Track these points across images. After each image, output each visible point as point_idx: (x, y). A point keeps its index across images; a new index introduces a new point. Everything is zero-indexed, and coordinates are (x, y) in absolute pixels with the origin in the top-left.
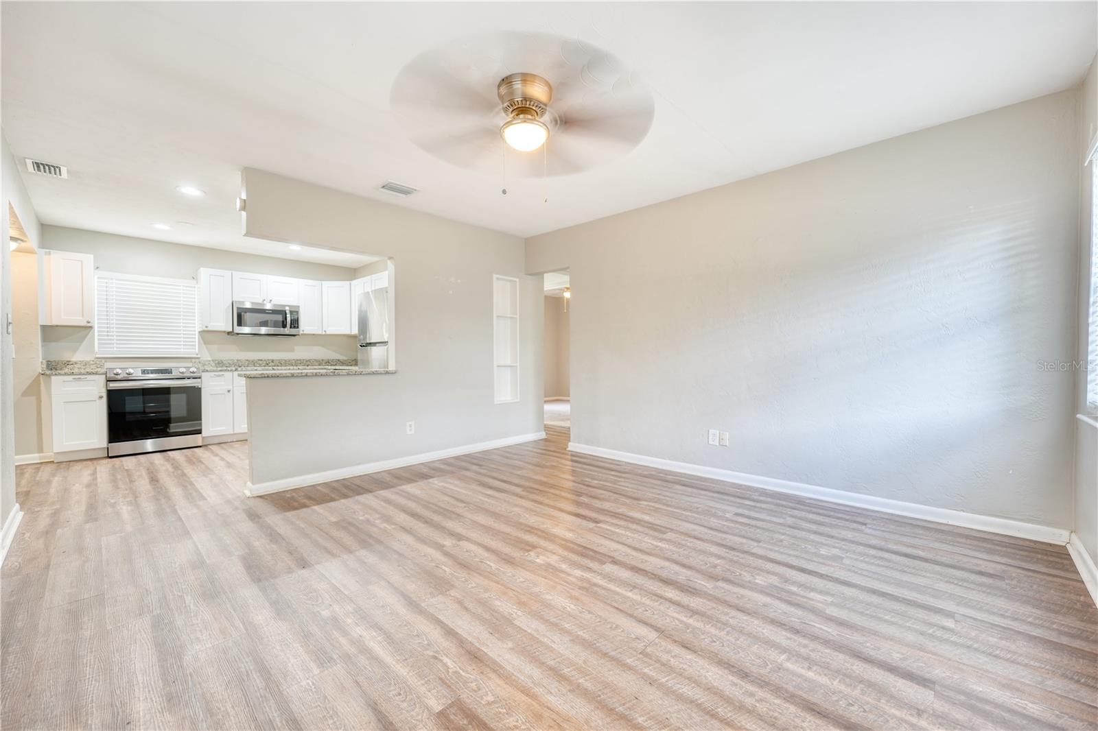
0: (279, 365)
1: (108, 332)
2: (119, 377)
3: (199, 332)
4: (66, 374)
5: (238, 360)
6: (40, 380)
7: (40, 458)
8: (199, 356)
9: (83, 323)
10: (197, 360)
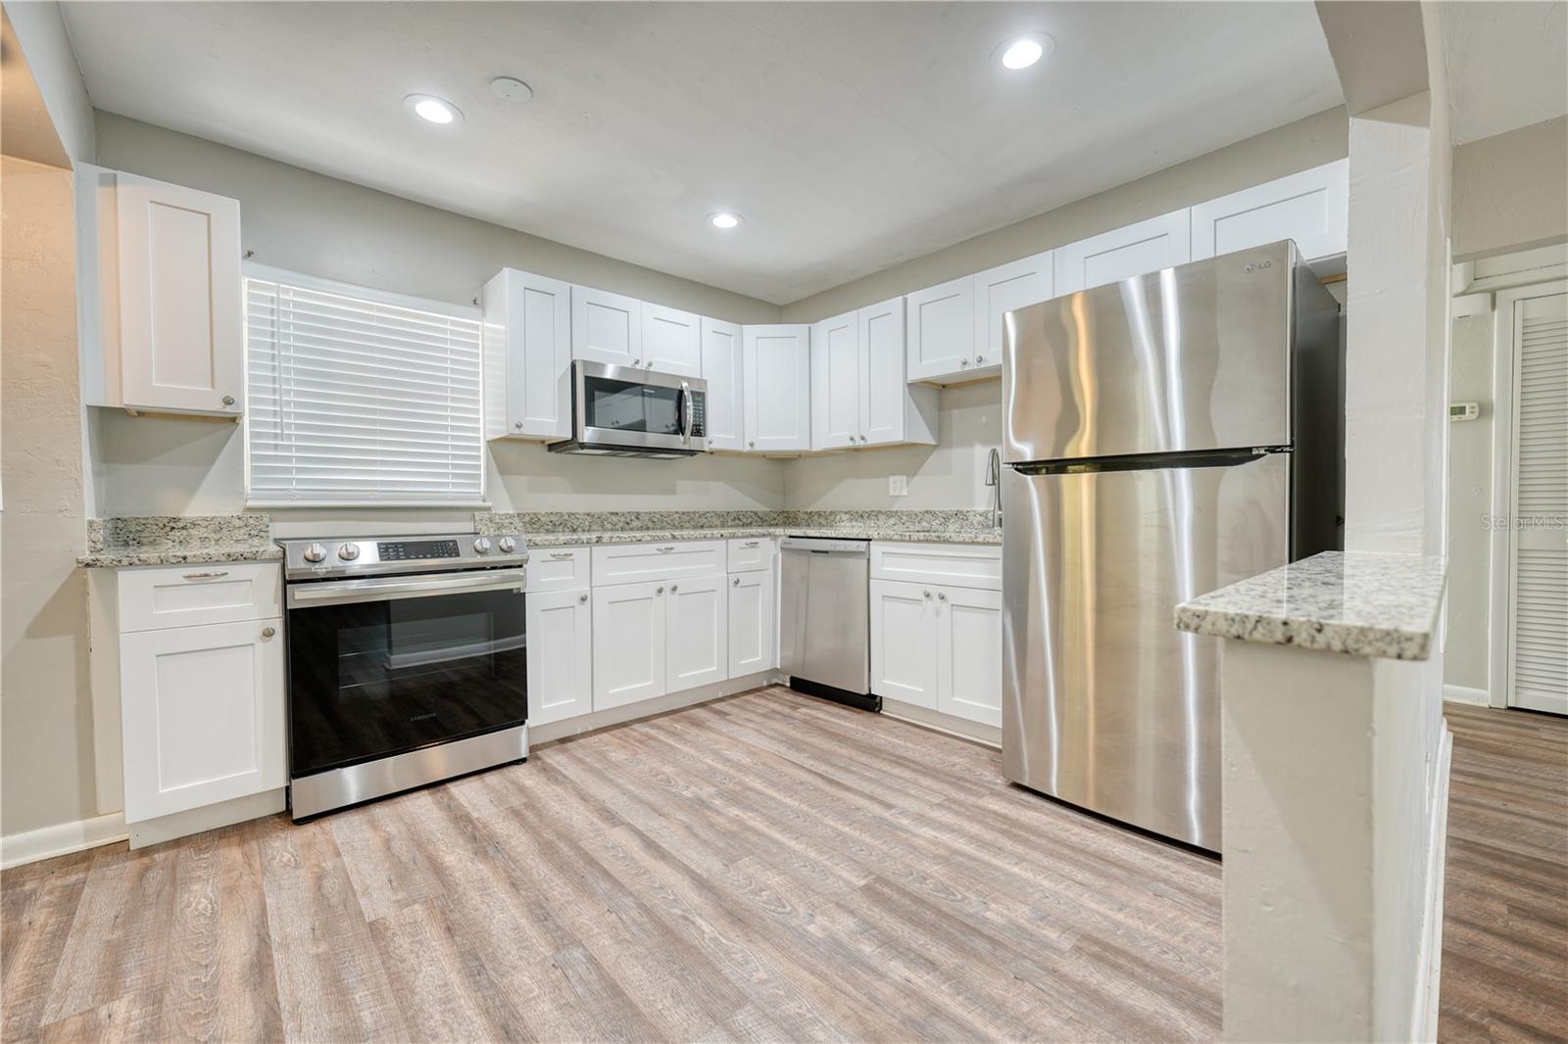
0: (650, 525)
1: (276, 436)
2: (320, 570)
3: (491, 444)
4: (163, 563)
5: (569, 515)
6: (85, 583)
7: (88, 834)
8: (488, 504)
9: (214, 405)
10: (486, 515)
